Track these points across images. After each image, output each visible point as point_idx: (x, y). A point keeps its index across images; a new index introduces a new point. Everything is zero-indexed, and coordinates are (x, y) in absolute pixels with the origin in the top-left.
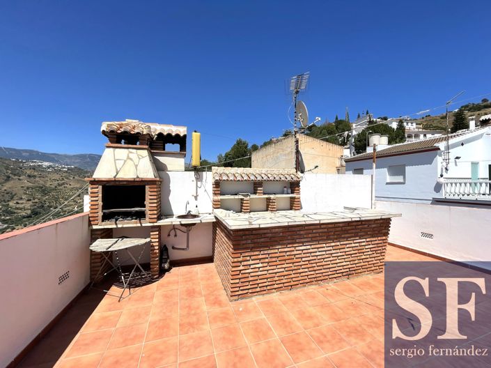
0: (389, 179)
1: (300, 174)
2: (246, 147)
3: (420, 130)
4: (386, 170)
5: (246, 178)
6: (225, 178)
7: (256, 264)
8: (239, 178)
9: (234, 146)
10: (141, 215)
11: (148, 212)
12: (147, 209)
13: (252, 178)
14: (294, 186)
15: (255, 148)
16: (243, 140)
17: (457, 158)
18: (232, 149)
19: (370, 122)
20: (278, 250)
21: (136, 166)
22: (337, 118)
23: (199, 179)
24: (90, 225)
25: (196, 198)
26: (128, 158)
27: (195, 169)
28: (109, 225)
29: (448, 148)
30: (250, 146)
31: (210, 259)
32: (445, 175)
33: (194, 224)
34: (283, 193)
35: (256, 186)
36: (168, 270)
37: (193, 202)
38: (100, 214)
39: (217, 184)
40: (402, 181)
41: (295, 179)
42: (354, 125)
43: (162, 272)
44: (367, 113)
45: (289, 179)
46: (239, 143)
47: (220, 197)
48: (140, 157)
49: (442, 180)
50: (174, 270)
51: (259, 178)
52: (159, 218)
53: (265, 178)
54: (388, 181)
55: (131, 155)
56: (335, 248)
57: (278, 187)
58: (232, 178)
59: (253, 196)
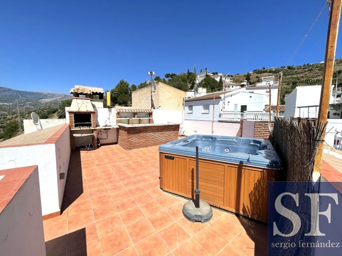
0: (204, 111)
1: (153, 109)
2: (127, 86)
3: (232, 83)
4: (202, 106)
5: (130, 111)
6: (122, 111)
7: (134, 139)
8: (127, 111)
9: (118, 85)
10: (90, 125)
11: (92, 124)
12: (92, 123)
13: (133, 111)
14: (150, 114)
15: (134, 88)
16: (125, 81)
17: (229, 102)
18: (117, 87)
19: (207, 76)
20: (142, 134)
21: (86, 106)
22: (188, 71)
23: (110, 111)
24: (70, 128)
25: (109, 119)
26: (83, 103)
27: (109, 107)
28: (78, 129)
29: (225, 97)
30: (130, 86)
31: (116, 143)
32: (223, 110)
33: (110, 129)
34: (146, 117)
35: (135, 114)
36: (100, 146)
37: (108, 121)
38: (74, 124)
39: (118, 113)
40: (208, 112)
41: (150, 112)
42: (198, 76)
43: (98, 147)
44: (206, 69)
45: (148, 111)
46: (122, 83)
47: (120, 119)
48: (87, 103)
49: (222, 112)
50: (102, 147)
51: (136, 111)
52: (97, 126)
53: (138, 111)
54: (203, 112)
55: (84, 102)
56: (160, 134)
57: (144, 115)
58: (124, 111)
59: (133, 118)
